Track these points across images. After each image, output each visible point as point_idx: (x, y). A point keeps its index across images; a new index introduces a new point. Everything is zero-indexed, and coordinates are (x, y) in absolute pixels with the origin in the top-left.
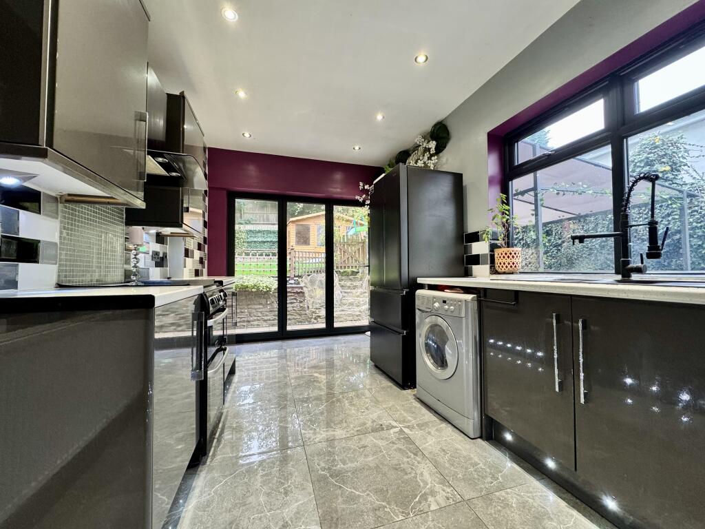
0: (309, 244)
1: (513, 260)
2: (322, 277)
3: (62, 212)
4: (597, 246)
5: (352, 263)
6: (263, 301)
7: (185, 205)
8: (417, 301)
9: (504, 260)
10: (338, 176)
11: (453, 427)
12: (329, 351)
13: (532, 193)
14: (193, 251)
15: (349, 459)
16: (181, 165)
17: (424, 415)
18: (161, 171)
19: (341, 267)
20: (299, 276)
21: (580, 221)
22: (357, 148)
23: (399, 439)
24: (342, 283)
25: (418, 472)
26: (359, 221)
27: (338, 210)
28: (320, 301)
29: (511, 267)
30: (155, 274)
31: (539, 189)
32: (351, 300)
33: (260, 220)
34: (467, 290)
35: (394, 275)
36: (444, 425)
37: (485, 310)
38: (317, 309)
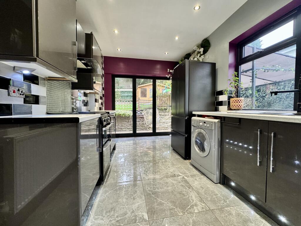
0: (146, 97)
1: (239, 104)
2: (151, 111)
3: (47, 84)
4: (284, 97)
5: (164, 105)
6: (127, 121)
7: (94, 81)
8: (192, 122)
9: (235, 104)
10: (158, 67)
11: (206, 178)
12: (154, 142)
13: (251, 71)
14: (98, 100)
15: (160, 187)
16: (92, 64)
17: (194, 172)
18: (84, 67)
19: (160, 107)
20: (141, 110)
21: (276, 85)
22: (166, 53)
23: (182, 181)
24: (160, 113)
25: (190, 195)
26: (168, 87)
27: (158, 82)
28: (150, 121)
29: (238, 107)
30: (84, 109)
31: (255, 69)
32: (164, 121)
33: (126, 87)
34: (215, 117)
35: (182, 110)
36: (203, 176)
37: (224, 127)
38: (149, 124)
